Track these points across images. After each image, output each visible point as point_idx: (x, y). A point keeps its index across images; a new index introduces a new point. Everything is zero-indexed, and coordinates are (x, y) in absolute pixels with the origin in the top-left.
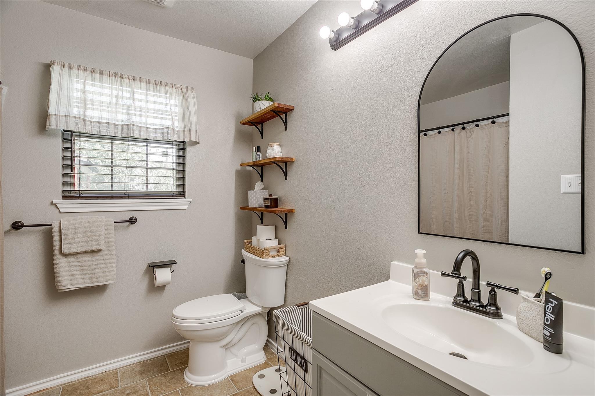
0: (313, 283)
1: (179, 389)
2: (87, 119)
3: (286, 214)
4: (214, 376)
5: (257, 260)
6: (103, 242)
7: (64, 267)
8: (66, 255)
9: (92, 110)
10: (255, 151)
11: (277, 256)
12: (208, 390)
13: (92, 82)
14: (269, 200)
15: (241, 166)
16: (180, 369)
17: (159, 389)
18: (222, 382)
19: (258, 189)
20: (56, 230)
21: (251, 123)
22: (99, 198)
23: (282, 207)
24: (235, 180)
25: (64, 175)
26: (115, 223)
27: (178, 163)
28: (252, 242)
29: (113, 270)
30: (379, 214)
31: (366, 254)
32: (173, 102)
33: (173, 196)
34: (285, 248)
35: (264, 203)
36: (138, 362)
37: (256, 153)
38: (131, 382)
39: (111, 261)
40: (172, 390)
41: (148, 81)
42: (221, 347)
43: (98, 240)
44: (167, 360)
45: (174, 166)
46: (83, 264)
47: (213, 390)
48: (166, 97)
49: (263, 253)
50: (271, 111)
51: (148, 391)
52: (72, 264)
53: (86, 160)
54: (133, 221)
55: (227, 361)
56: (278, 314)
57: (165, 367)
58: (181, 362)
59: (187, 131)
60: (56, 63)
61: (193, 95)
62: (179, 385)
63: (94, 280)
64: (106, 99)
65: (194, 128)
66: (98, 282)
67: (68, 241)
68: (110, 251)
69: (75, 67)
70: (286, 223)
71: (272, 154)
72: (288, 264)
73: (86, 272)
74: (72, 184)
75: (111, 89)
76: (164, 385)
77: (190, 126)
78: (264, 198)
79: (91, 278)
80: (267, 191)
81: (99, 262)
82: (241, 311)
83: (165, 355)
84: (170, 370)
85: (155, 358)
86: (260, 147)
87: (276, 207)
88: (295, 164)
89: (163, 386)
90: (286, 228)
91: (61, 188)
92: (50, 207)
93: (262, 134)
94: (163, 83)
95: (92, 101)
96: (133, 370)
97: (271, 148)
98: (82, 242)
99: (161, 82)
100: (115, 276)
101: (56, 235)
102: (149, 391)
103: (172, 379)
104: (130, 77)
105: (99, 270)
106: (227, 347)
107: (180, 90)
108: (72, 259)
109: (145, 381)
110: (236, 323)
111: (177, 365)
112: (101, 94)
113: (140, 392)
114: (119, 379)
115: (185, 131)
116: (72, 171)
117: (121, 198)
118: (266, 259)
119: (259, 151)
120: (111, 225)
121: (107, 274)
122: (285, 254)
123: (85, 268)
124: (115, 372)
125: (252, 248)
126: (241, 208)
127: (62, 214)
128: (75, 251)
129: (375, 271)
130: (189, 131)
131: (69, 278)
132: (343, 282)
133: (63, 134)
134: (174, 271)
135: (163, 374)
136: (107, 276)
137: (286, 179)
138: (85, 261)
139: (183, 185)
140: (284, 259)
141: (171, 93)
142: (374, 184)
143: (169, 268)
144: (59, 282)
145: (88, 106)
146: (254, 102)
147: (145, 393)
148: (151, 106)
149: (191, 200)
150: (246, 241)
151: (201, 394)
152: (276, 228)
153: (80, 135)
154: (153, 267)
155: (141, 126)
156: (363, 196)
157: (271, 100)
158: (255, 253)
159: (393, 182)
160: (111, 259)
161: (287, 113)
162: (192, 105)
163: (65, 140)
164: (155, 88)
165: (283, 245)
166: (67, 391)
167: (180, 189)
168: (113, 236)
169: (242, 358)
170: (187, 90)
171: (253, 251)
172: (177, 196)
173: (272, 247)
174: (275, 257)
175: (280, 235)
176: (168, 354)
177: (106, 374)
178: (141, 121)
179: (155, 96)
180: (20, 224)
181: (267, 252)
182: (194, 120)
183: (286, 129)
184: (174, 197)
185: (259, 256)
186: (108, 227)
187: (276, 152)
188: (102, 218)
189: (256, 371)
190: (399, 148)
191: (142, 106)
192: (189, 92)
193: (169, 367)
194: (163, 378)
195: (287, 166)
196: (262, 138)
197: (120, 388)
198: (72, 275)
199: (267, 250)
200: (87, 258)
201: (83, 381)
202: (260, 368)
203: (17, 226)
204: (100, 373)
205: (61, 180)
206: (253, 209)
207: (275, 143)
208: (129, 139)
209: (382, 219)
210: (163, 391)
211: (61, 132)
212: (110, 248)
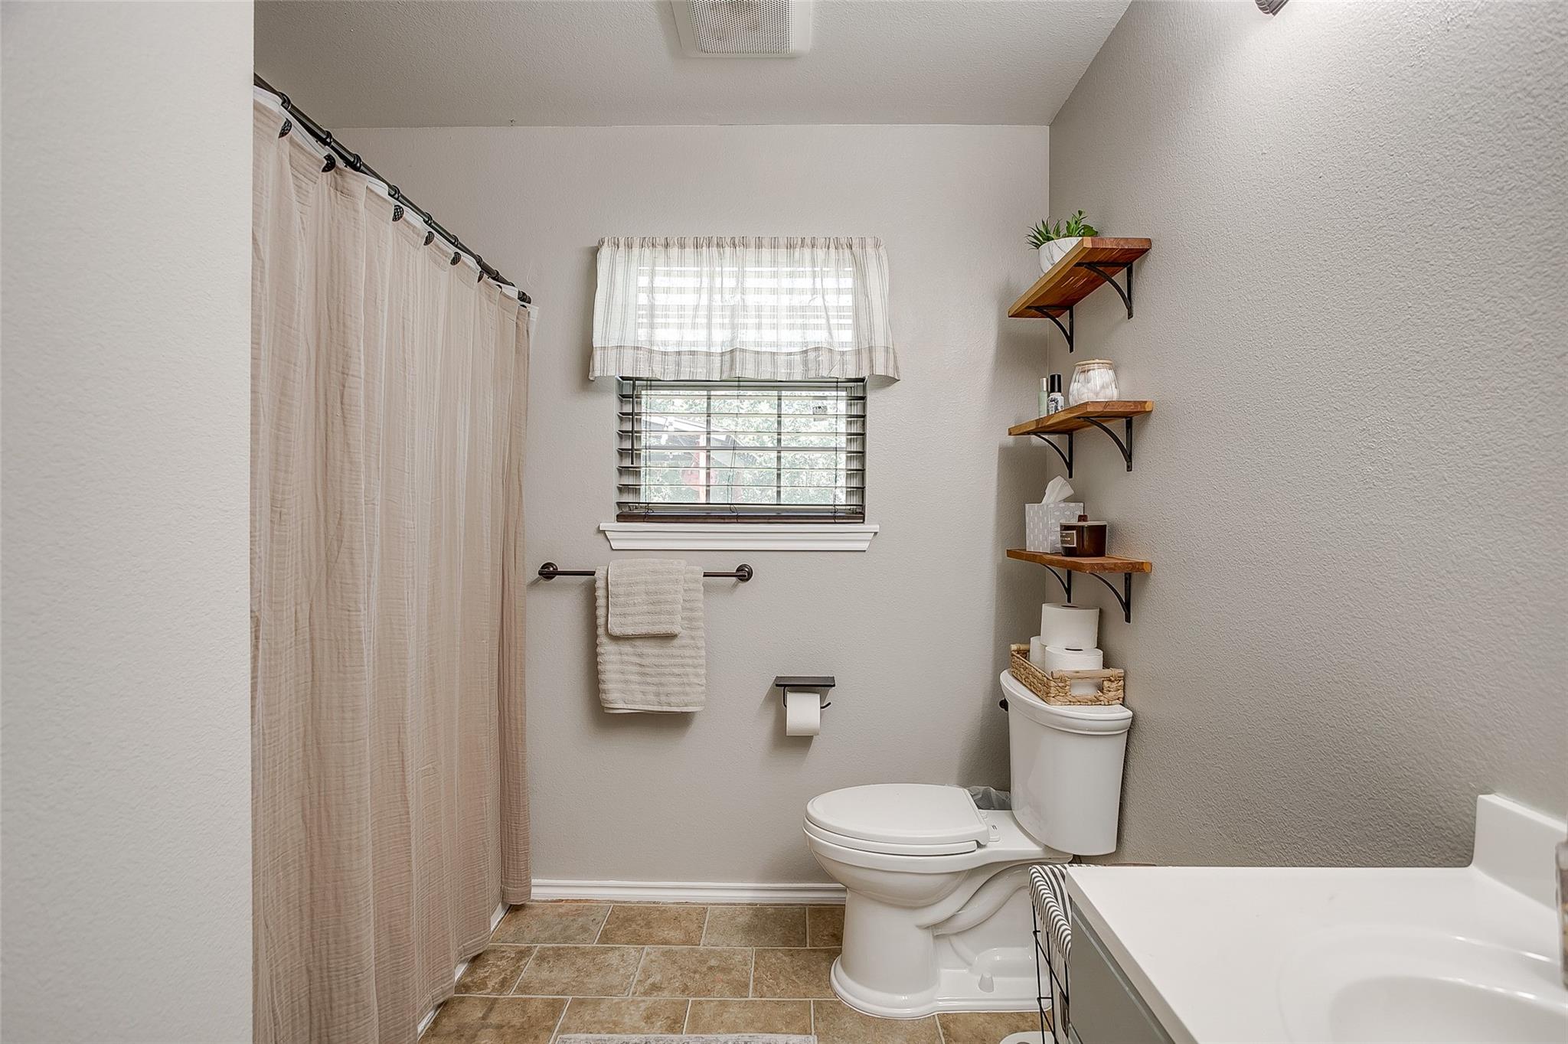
0: (1198, 807)
1: (812, 1000)
2: (655, 348)
3: (1128, 578)
4: (903, 998)
5: (1033, 707)
6: (678, 618)
7: (612, 662)
8: (616, 638)
9: (665, 327)
10: (1045, 389)
11: (1096, 701)
12: (876, 1029)
13: (666, 269)
14: (1074, 532)
15: (1010, 434)
16: (827, 951)
17: (771, 981)
18: (917, 1022)
19: (1052, 499)
20: (600, 584)
21: (1038, 308)
22: (681, 520)
23: (1119, 553)
24: (996, 473)
25: (622, 471)
26: (704, 576)
27: (851, 434)
28: (1029, 651)
29: (698, 682)
30: (1430, 596)
31: (1376, 742)
32: (830, 283)
33: (835, 517)
34: (1124, 680)
35: (1063, 542)
36: (749, 904)
37: (1049, 396)
38: (725, 945)
39: (696, 661)
40: (798, 994)
41: (775, 241)
42: (920, 927)
43: (669, 613)
44: (807, 918)
45: (842, 441)
46: (644, 662)
47: (888, 1034)
48: (814, 272)
49: (1049, 687)
50: (1079, 265)
51: (749, 978)
52: (626, 658)
53: (723, 438)
54: (744, 574)
55: (944, 971)
56: (1039, 881)
57: (798, 933)
58: (835, 934)
59: (864, 351)
60: (606, 243)
61: (879, 258)
62: (815, 990)
63: (663, 698)
64: (689, 299)
65: (880, 341)
66: (669, 705)
67: (618, 610)
68: (693, 638)
69: (637, 242)
70: (1127, 606)
71: (1083, 394)
72: (1131, 730)
73: (649, 680)
74: (635, 490)
75: (700, 275)
76: (783, 976)
77: (871, 339)
78: (1061, 526)
79: (658, 694)
80: (1082, 504)
81: (672, 661)
82: (977, 842)
83: (807, 905)
84: (808, 945)
85: (786, 905)
86: (1059, 376)
87: (1099, 551)
88: (1153, 422)
89: (781, 978)
90: (1128, 619)
91: (615, 497)
92: (596, 537)
93: (1070, 339)
94: (808, 241)
95: (666, 308)
96: (734, 918)
97: (1082, 377)
98: (643, 614)
99: (803, 240)
100: (703, 698)
101: (600, 593)
102: (752, 978)
103: (804, 968)
104: (737, 242)
105: (673, 679)
106: (938, 931)
107: (847, 251)
108: (626, 648)
109: (751, 951)
110: (964, 871)
111: (825, 938)
112: (681, 290)
113: (733, 972)
114: (705, 928)
115: (858, 352)
116: (632, 463)
117: (722, 521)
118: (1057, 708)
119: (1056, 390)
120: (697, 581)
121: (688, 689)
122: (1124, 698)
123: (647, 670)
124: (702, 910)
125: (1025, 669)
126: (1010, 553)
127: (615, 552)
128: (630, 631)
129: (1413, 815)
130: (868, 351)
131: (620, 686)
132: (1292, 827)
133: (620, 386)
134: (829, 704)
135: (790, 950)
136: (686, 694)
137: (1129, 468)
138: (648, 656)
139: (861, 490)
140: (1118, 714)
141: (826, 262)
142: (1411, 476)
143: (818, 696)
144: (604, 692)
145: (658, 320)
146: (1037, 246)
147: (743, 980)
148: (785, 300)
149: (876, 528)
150: (1014, 647)
151: (858, 1032)
152: (1100, 616)
153: (652, 384)
154: (786, 686)
155: (759, 350)
156: (1366, 522)
157: (1088, 231)
158: (1031, 685)
159: (1494, 467)
160: (695, 658)
161: (1131, 263)
162: (877, 284)
163: (623, 398)
164: (790, 256)
165: (1119, 672)
166: (617, 918)
167: (855, 500)
168: (701, 605)
169: (982, 976)
170: (863, 247)
171: (1027, 677)
172: (848, 518)
173: (1077, 672)
174: (1086, 703)
175: (1114, 640)
176: (814, 905)
177: (686, 908)
178: (760, 340)
179: (791, 275)
180: (551, 569)
181: (1060, 684)
182: (879, 321)
183: (1130, 315)
184: (836, 521)
185: (1039, 694)
186: (692, 586)
187: (1098, 388)
188: (680, 563)
189: (1018, 1027)
190: (1525, 326)
191: (763, 304)
192: (870, 250)
193: (808, 937)
194: (787, 959)
195: (1133, 428)
196: (1071, 350)
197: (701, 948)
198: (626, 682)
199: (1062, 679)
200: (650, 649)
201: (647, 908)
202: (1031, 1023)
203: (548, 572)
204: (677, 903)
205: (615, 480)
206: (1033, 557)
207: (1097, 361)
208: (740, 384)
209: (1444, 617)
210: (778, 991)
211: (615, 382)
212: (693, 633)
